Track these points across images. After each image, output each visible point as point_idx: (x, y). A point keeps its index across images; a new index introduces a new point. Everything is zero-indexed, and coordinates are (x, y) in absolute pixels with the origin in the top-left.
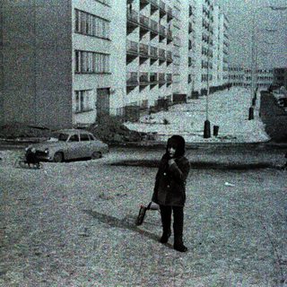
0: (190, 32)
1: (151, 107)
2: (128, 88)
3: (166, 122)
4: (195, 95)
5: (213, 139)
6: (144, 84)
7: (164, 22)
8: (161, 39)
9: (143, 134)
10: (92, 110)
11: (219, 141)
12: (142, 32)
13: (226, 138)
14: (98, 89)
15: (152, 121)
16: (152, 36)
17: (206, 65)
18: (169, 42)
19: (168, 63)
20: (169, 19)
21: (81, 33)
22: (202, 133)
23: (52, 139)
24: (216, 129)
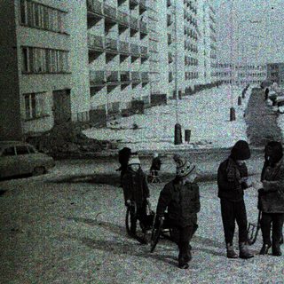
0: (169, 24)
1: (123, 111)
2: (91, 89)
3: (135, 127)
4: (177, 95)
5: (184, 145)
6: (113, 84)
7: (135, 13)
8: (133, 32)
9: (105, 142)
10: (48, 116)
11: (192, 147)
12: (108, 25)
13: (200, 143)
14: (54, 92)
15: (118, 126)
16: (122, 29)
17: (190, 62)
18: (143, 36)
19: (143, 60)
20: (142, 11)
21: (30, 26)
22: (173, 139)
24: (188, 133)
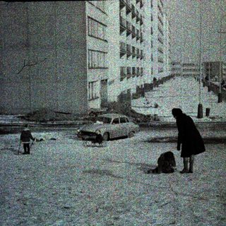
0: (152, 34)
3: (157, 106)
5: (205, 119)
6: (129, 76)
10: (98, 97)
11: (211, 120)
20: (141, 24)
21: (91, 36)
22: (197, 115)
23: (98, 122)
24: (208, 110)
